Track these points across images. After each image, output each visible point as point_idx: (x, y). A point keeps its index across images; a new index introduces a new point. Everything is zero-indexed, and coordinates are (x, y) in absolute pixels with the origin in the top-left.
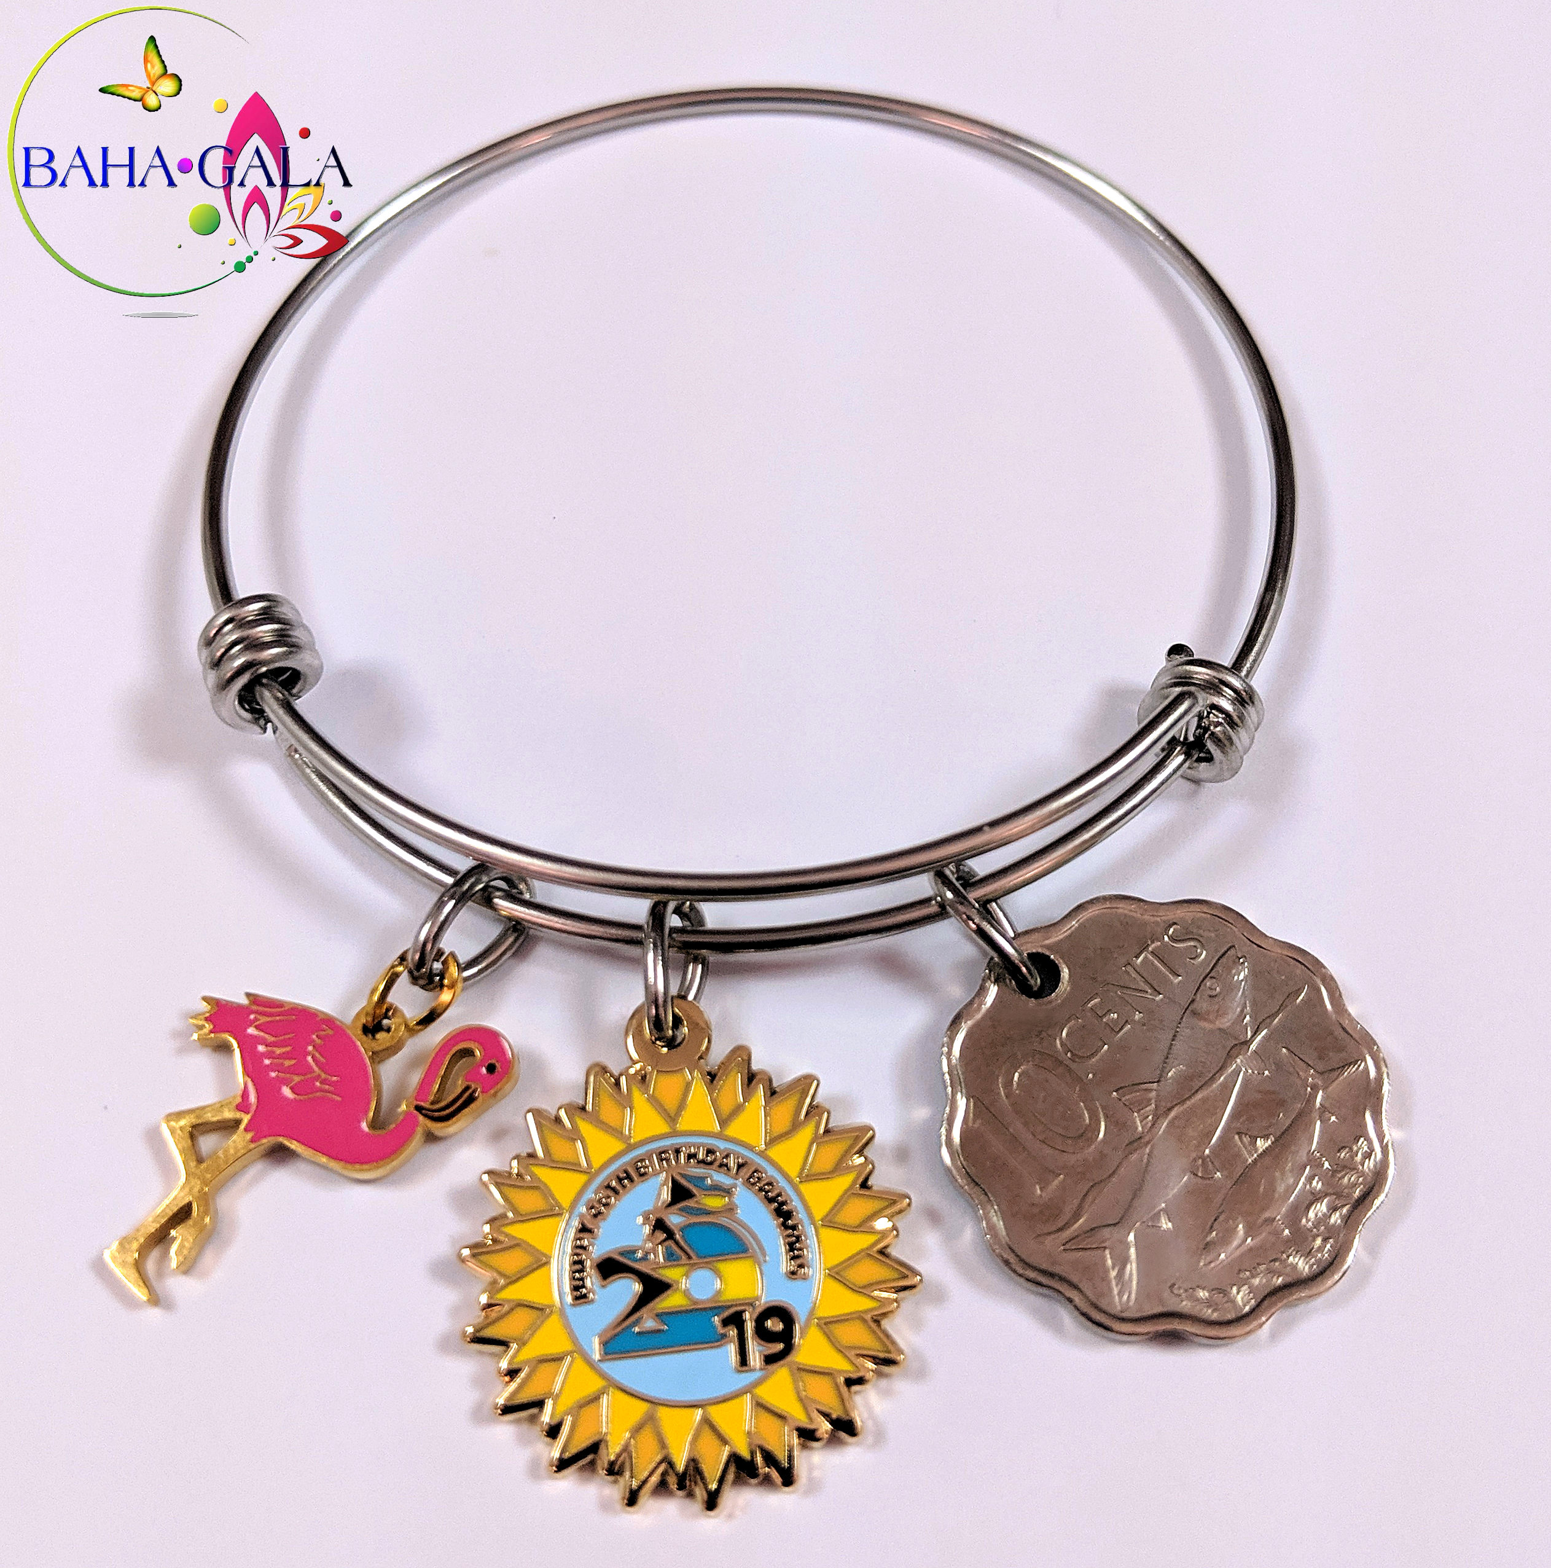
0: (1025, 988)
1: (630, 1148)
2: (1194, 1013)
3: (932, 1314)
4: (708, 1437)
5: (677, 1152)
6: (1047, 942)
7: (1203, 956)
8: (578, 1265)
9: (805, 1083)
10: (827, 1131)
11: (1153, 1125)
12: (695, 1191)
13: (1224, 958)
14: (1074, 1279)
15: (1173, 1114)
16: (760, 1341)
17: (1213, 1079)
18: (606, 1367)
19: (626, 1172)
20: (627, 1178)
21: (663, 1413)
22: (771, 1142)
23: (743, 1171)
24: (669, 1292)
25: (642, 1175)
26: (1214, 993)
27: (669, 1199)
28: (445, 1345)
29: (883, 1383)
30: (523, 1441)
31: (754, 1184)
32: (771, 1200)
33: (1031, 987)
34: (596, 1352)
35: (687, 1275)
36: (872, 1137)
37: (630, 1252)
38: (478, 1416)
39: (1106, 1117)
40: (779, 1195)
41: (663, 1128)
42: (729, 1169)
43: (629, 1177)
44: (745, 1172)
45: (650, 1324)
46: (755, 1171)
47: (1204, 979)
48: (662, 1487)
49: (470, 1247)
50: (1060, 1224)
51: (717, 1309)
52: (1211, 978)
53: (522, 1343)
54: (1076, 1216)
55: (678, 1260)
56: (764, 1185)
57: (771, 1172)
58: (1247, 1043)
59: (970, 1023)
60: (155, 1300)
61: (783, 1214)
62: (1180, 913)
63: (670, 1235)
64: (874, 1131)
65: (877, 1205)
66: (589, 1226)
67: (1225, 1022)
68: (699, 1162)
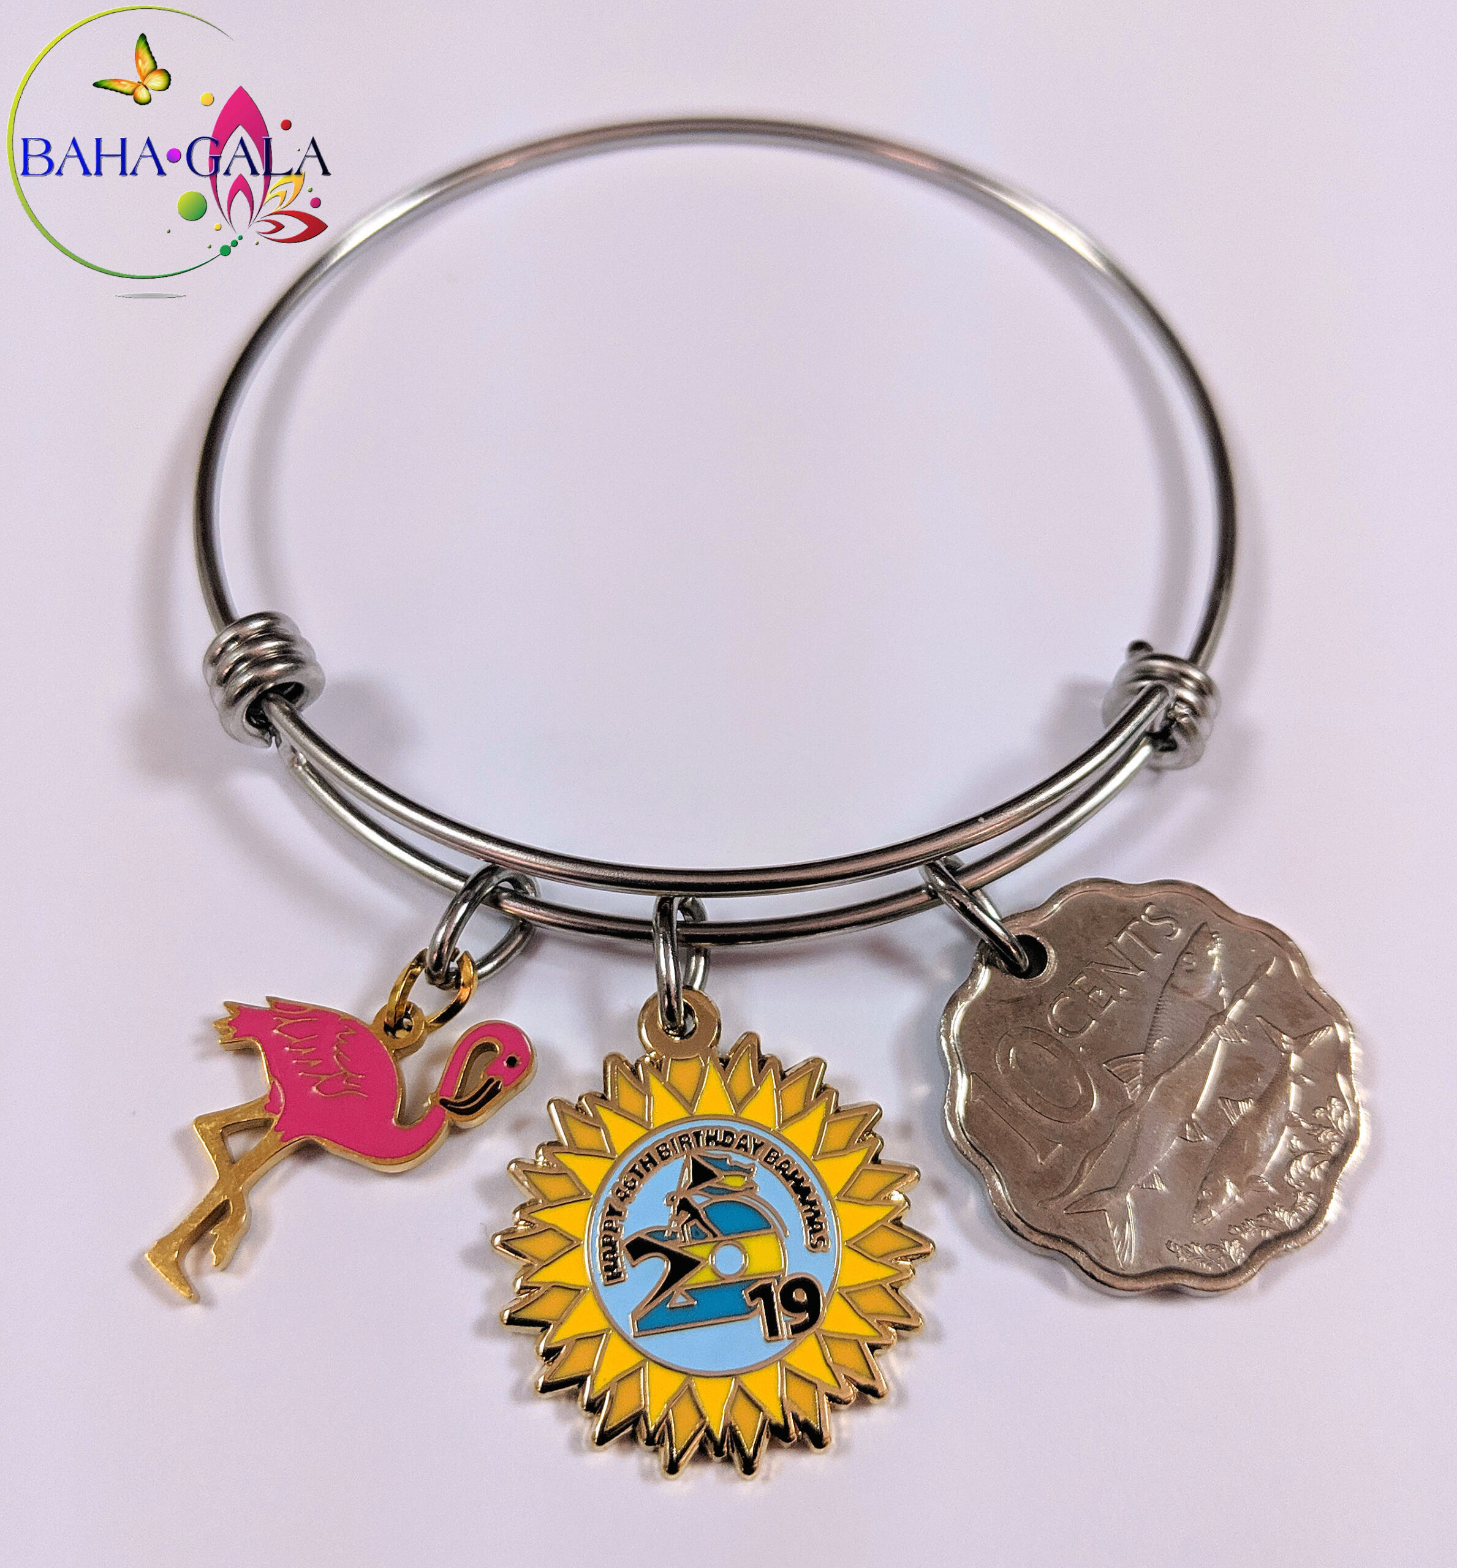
0: (1014, 969)
1: (650, 1133)
2: (1173, 986)
3: (943, 1280)
4: (742, 1403)
5: (697, 1135)
6: (1033, 925)
7: (1178, 933)
8: (609, 1246)
9: (815, 1065)
10: (837, 1111)
11: (1142, 1093)
12: (715, 1171)
13: (1200, 934)
14: (1078, 1242)
15: (1160, 1082)
16: (786, 1312)
17: (1195, 1047)
18: (643, 1343)
19: (648, 1155)
20: (649, 1162)
21: (698, 1385)
22: (785, 1122)
23: (760, 1151)
24: (699, 1268)
25: (664, 1158)
26: (1189, 967)
27: (691, 1181)
28: (482, 1328)
29: (902, 1346)
30: (563, 1417)
31: (772, 1163)
32: (788, 1178)
33: (1019, 967)
34: (630, 1331)
35: (712, 1252)
36: (880, 1115)
37: (658, 1232)
38: (518, 1394)
39: (1098, 1087)
40: (796, 1172)
41: (683, 1114)
42: (746, 1150)
43: (652, 1160)
44: (763, 1152)
45: (680, 1300)
46: (773, 1150)
47: (1180, 956)
48: (702, 1455)
49: (502, 1234)
50: (1062, 1189)
51: (745, 1284)
52: (1188, 953)
53: (560, 1322)
54: (1076, 1181)
55: (704, 1239)
56: (781, 1164)
57: (787, 1150)
58: (1224, 1013)
59: (966, 1004)
60: (195, 1297)
61: (801, 1191)
62: (1155, 893)
63: (695, 1214)
64: (881, 1109)
65: (887, 1179)
66: (617, 1209)
67: (1204, 994)
68: (717, 1144)
